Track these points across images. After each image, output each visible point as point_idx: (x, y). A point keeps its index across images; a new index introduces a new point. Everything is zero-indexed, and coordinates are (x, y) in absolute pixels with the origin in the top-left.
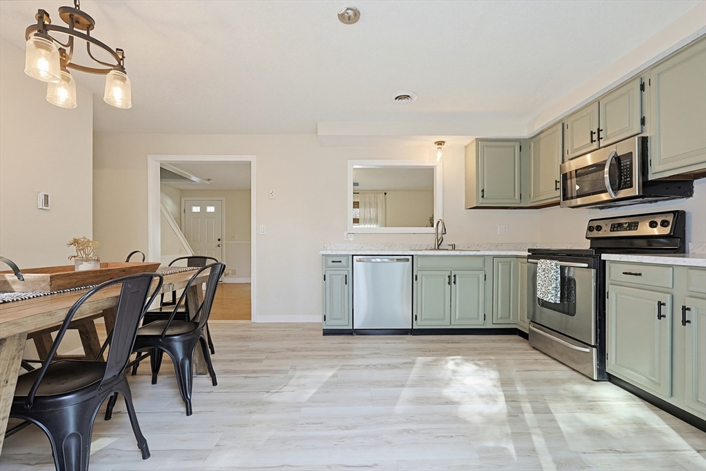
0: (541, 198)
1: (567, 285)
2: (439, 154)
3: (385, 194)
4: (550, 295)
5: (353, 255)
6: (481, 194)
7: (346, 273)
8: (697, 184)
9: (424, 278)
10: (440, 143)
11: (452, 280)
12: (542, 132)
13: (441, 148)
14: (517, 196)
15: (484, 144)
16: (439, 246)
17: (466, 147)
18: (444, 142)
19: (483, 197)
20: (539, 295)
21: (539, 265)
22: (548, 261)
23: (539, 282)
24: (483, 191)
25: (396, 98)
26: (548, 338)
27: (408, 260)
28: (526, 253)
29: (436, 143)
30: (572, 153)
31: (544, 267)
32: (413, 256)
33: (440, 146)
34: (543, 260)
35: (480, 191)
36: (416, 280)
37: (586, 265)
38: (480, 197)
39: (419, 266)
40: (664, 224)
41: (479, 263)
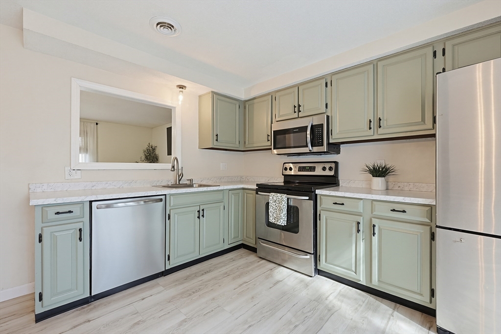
0: (255, 145)
1: (293, 212)
2: (181, 97)
3: (97, 124)
4: (282, 220)
5: (91, 202)
6: (215, 139)
7: (80, 226)
8: (343, 148)
9: (176, 216)
10: (181, 87)
11: (201, 214)
12: (254, 99)
13: (182, 92)
14: (237, 143)
15: (217, 96)
16: (179, 180)
17: (200, 97)
18: (185, 87)
19: (217, 140)
20: (272, 220)
21: (271, 198)
22: (278, 194)
23: (272, 210)
24: (217, 135)
25: (158, 24)
26: (275, 250)
27: (161, 200)
28: (255, 187)
29: (178, 86)
30: (278, 117)
31: (275, 199)
32: (165, 195)
33: (181, 89)
34: (273, 194)
35: (215, 136)
36: (169, 218)
37: (307, 198)
38: (215, 140)
39: (172, 205)
40: (330, 169)
41: (219, 196)
